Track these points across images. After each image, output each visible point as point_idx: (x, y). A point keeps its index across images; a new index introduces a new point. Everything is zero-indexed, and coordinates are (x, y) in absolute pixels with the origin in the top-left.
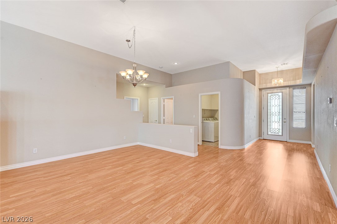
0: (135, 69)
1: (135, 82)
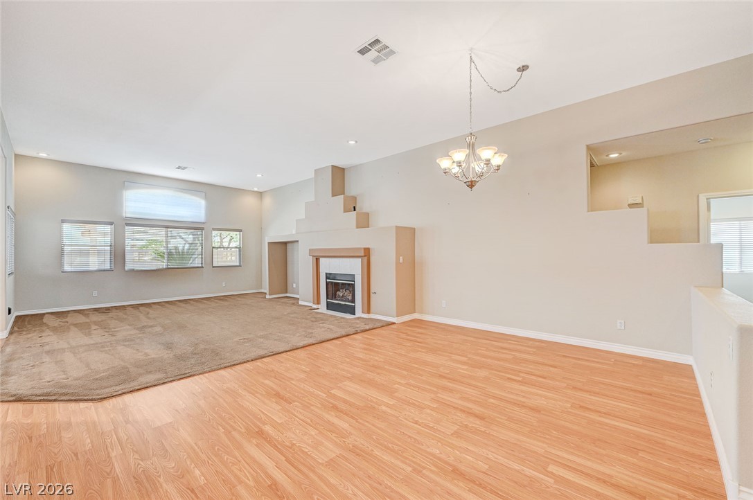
0: (471, 146)
1: (471, 177)
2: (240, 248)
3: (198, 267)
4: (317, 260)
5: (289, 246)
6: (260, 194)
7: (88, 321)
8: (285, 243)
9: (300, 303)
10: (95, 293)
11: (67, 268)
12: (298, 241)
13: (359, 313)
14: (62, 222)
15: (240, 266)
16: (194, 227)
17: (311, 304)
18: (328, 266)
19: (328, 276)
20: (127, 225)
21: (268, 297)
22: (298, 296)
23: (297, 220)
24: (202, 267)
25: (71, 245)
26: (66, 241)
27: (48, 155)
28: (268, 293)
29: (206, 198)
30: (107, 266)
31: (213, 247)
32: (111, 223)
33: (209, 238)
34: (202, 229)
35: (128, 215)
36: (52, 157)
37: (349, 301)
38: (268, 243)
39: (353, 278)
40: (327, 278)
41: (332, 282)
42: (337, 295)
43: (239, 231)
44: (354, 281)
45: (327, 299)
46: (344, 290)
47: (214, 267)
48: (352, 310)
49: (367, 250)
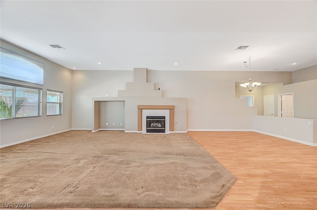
0: (250, 81)
1: (250, 89)
2: (59, 103)
3: (36, 117)
4: (141, 110)
5: (101, 103)
6: (72, 71)
8: (99, 102)
9: (125, 132)
13: (168, 131)
15: (60, 115)
17: (136, 131)
18: (146, 113)
19: (148, 117)
23: (119, 91)
28: (93, 129)
29: (44, 68)
31: (48, 103)
33: (46, 95)
34: (41, 89)
37: (161, 127)
38: (94, 101)
39: (164, 117)
40: (147, 119)
41: (150, 120)
42: (151, 126)
43: (60, 93)
44: (165, 119)
45: (147, 128)
46: (154, 123)
47: (47, 116)
48: (163, 131)
49: (174, 106)
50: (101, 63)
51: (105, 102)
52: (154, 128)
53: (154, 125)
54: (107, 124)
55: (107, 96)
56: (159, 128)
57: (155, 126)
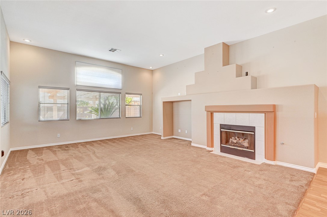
2: (140, 106)
3: (117, 118)
4: (212, 114)
6: (152, 72)
7: (56, 159)
8: (172, 102)
9: (193, 144)
10: (59, 135)
11: (42, 118)
12: (191, 100)
13: (260, 158)
14: (39, 88)
15: (140, 117)
16: (115, 92)
17: (205, 147)
18: (220, 119)
19: (222, 126)
20: (78, 90)
21: (162, 138)
22: (191, 140)
23: (187, 86)
24: (120, 118)
25: (44, 103)
26: (41, 100)
27: (31, 41)
28: (162, 135)
29: (122, 74)
30: (66, 118)
31: (126, 105)
32: (68, 89)
33: (124, 98)
34: (120, 93)
35: (78, 84)
36: (33, 43)
37: (247, 148)
38: (162, 102)
39: (253, 129)
40: (221, 128)
41: (226, 131)
42: (230, 142)
43: (140, 95)
44: (254, 132)
45: (221, 144)
46: (236, 138)
47: (126, 118)
48: (252, 156)
49: (274, 106)
50: (163, 55)
51: (178, 103)
52: (233, 146)
53: (235, 141)
54: (179, 131)
55: (179, 94)
56: (245, 148)
57: (237, 143)
